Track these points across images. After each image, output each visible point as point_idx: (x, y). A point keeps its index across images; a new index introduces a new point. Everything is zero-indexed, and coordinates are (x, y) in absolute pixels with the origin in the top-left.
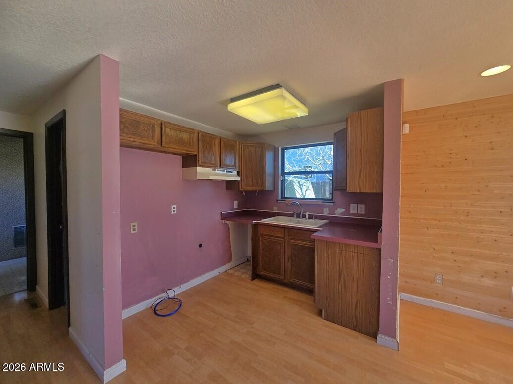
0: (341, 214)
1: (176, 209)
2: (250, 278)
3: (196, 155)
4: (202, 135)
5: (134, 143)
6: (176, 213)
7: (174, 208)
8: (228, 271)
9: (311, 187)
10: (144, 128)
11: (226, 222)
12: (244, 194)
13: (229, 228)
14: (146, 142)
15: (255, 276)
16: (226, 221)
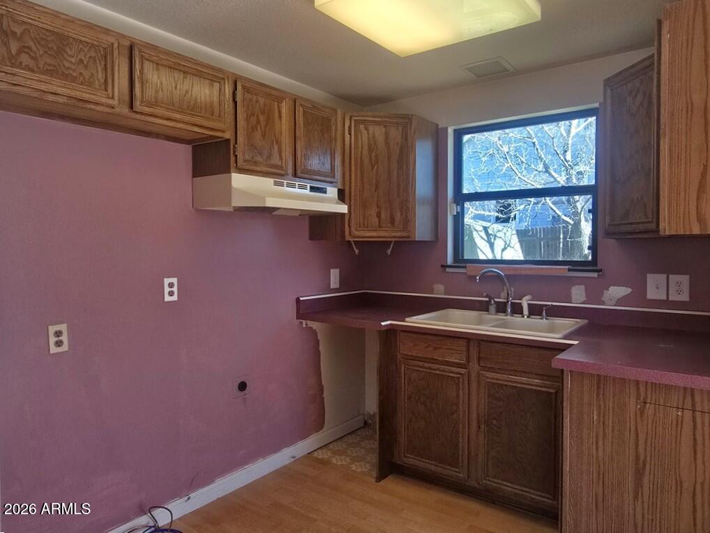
0: (620, 301)
1: (175, 289)
2: (374, 474)
3: (228, 141)
4: (244, 87)
5: (51, 98)
6: (175, 298)
7: (171, 285)
8: (316, 454)
9: (515, 240)
10: (81, 56)
11: (311, 324)
12: (357, 251)
13: (317, 342)
14: (86, 96)
15: (389, 467)
16: (309, 322)
